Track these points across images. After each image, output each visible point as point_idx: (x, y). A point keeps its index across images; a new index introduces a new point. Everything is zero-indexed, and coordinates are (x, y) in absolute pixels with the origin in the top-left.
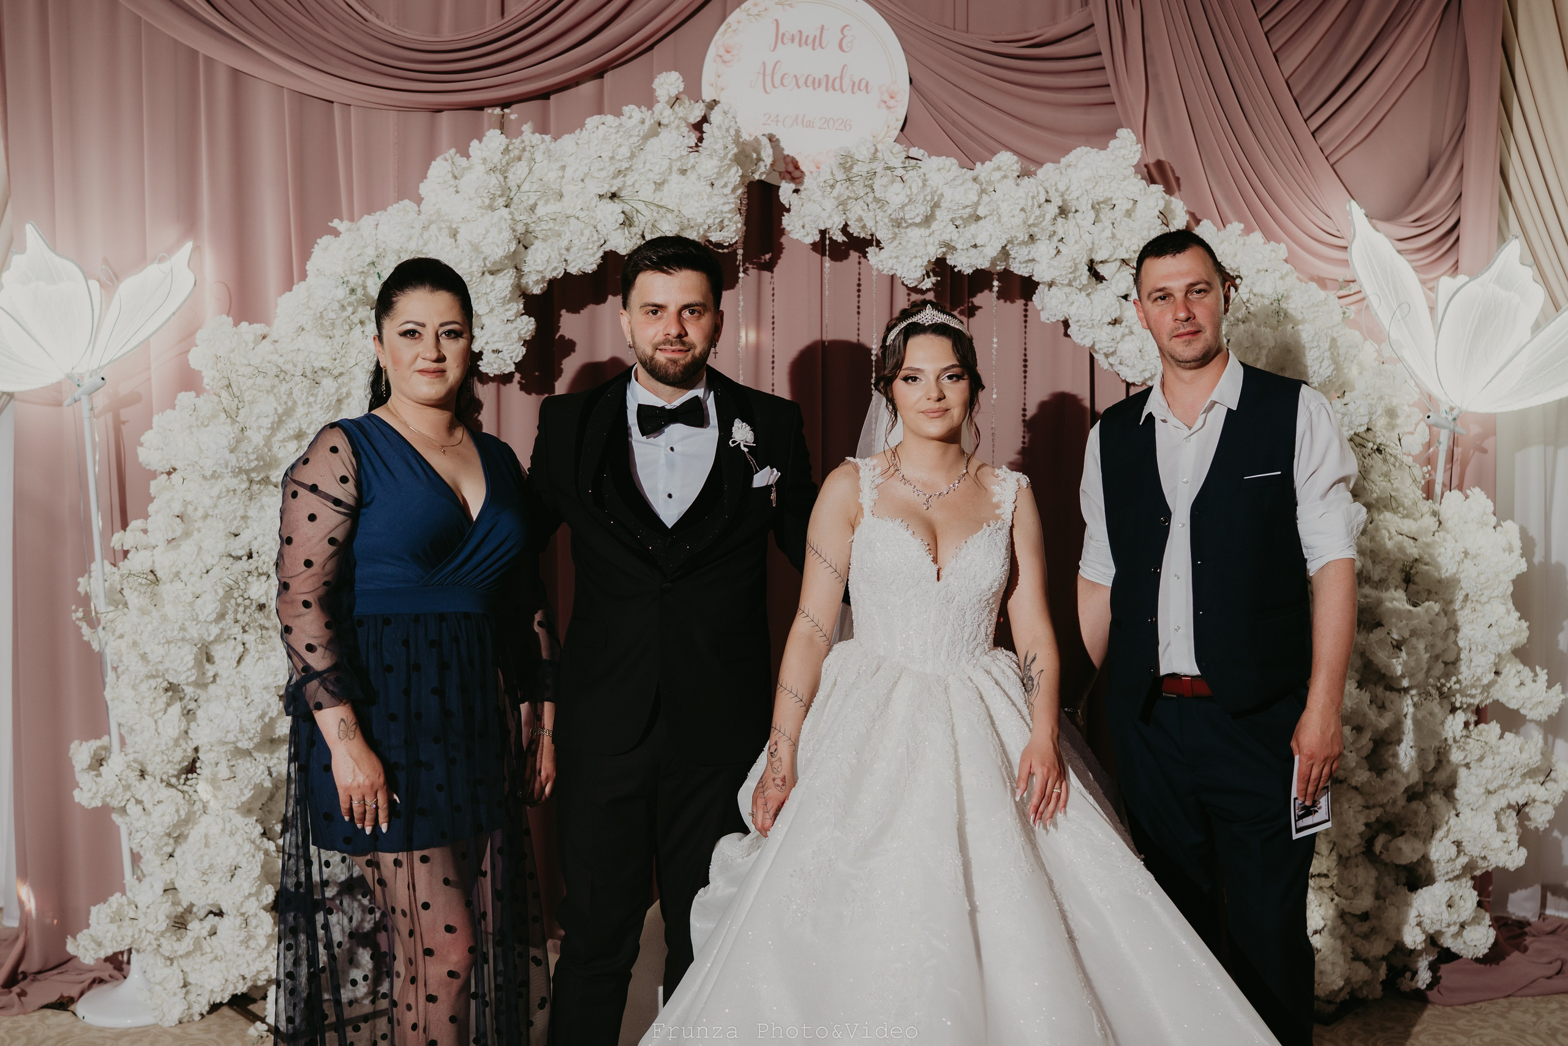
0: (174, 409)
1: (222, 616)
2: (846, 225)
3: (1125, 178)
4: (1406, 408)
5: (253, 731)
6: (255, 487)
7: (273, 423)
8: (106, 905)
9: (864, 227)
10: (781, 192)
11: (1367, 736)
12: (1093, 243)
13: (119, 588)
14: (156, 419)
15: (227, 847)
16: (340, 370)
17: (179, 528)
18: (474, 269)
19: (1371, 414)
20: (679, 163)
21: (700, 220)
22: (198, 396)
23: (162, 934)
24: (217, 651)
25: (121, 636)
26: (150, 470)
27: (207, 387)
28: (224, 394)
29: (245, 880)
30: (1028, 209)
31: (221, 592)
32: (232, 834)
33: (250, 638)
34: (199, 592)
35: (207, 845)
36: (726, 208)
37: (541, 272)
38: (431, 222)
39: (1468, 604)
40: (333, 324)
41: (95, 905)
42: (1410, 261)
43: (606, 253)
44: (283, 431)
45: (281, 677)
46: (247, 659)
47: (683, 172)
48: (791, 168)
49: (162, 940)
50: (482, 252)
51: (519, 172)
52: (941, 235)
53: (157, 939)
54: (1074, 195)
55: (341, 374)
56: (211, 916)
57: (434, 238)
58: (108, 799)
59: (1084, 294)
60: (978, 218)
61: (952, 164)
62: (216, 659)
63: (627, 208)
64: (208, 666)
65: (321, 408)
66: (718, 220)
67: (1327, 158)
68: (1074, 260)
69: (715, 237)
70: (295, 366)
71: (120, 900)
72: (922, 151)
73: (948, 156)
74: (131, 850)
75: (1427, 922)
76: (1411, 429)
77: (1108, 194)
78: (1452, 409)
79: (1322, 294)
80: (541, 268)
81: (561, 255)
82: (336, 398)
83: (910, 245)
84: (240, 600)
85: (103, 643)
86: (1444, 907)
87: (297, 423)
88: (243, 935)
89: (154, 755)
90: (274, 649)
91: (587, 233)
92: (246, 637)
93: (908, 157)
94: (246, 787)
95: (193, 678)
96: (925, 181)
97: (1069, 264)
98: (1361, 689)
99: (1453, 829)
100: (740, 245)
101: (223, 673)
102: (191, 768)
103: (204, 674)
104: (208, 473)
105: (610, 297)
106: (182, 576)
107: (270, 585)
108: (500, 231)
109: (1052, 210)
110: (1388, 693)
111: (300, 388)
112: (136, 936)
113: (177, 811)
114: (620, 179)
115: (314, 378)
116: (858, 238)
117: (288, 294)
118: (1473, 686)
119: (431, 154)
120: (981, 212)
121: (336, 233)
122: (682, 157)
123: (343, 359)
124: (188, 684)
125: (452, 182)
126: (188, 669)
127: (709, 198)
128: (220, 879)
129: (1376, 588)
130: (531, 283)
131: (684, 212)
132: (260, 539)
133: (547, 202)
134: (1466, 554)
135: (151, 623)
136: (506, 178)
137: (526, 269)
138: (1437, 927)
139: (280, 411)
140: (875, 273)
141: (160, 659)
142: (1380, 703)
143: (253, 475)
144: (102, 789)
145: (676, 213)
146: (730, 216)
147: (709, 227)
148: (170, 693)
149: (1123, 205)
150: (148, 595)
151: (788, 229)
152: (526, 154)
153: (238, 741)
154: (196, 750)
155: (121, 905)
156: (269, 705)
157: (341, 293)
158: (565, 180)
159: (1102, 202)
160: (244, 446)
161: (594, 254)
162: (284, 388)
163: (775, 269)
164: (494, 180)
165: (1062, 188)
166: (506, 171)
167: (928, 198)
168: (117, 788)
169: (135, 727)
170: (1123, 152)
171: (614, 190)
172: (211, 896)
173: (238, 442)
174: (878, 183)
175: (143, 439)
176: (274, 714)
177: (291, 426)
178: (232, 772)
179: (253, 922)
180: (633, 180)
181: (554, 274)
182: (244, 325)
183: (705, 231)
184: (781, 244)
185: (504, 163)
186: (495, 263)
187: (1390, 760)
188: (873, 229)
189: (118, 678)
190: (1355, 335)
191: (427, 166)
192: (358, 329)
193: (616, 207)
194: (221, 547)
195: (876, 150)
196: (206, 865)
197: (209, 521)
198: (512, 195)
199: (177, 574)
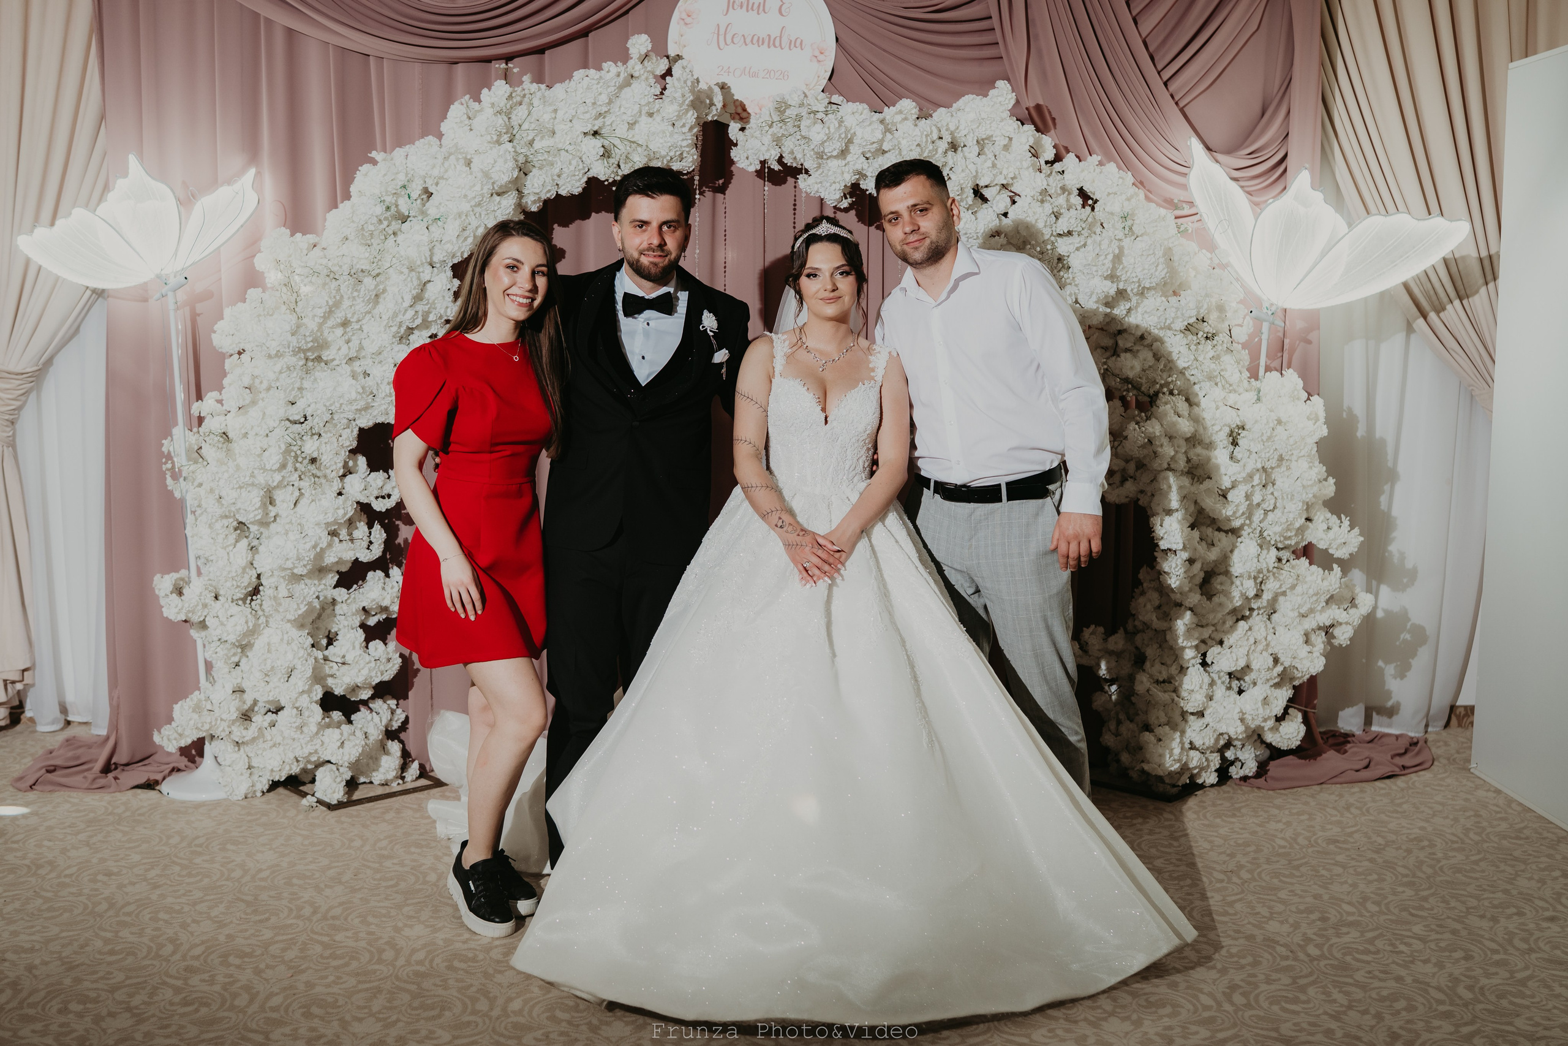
0: (244, 301)
1: (283, 466)
2: (781, 157)
3: (1002, 120)
4: (1234, 304)
5: (307, 559)
6: (310, 364)
7: (325, 313)
8: (188, 700)
9: (795, 158)
10: (730, 128)
11: (1197, 566)
12: (977, 172)
13: (196, 448)
14: (227, 312)
15: (286, 652)
16: (377, 271)
17: (248, 397)
18: (485, 191)
19: (1198, 308)
20: (647, 108)
21: (663, 153)
22: (264, 292)
23: (234, 722)
24: (279, 495)
25: (200, 485)
26: (222, 353)
27: (269, 285)
28: (284, 289)
29: (300, 679)
30: (923, 145)
31: (283, 447)
32: (288, 643)
33: (304, 484)
34: (265, 447)
35: (269, 651)
36: (685, 143)
37: (538, 194)
38: (450, 154)
39: (1284, 462)
40: (371, 234)
41: (177, 703)
42: (1242, 187)
43: (589, 179)
44: (332, 319)
45: (330, 515)
46: (303, 502)
47: (651, 115)
48: (740, 110)
49: (233, 728)
50: (491, 178)
51: (520, 114)
52: (854, 165)
53: (229, 727)
54: (963, 133)
55: (378, 275)
56: (270, 713)
57: (453, 167)
58: (190, 615)
59: (970, 212)
60: (884, 152)
61: (864, 109)
62: (277, 502)
63: (606, 143)
64: (270, 507)
65: (363, 301)
66: (678, 153)
67: (1177, 103)
68: (962, 184)
69: (676, 166)
70: (341, 267)
71: (199, 697)
72: (841, 98)
73: (861, 102)
74: (206, 662)
75: (1248, 717)
76: (1240, 322)
77: (989, 133)
78: (1272, 305)
79: (1163, 211)
80: (537, 191)
81: (553, 180)
82: (374, 293)
83: (830, 173)
84: (299, 452)
85: (184, 491)
86: (1260, 704)
87: (343, 313)
88: (299, 721)
89: (226, 581)
90: (324, 493)
91: (574, 162)
92: (302, 483)
93: (830, 103)
94: (303, 601)
95: (259, 517)
96: (841, 122)
97: (956, 188)
98: (1192, 529)
99: (1272, 644)
100: (697, 172)
101: (283, 513)
102: (256, 591)
103: (267, 514)
104: (273, 353)
105: (593, 214)
106: (249, 436)
107: (321, 443)
108: (506, 162)
109: (943, 145)
110: (1216, 533)
111: (346, 284)
112: (213, 724)
113: (247, 622)
114: (601, 120)
115: (357, 277)
116: (791, 167)
117: (334, 211)
118: (1288, 529)
119: (448, 101)
120: (885, 147)
121: (374, 162)
122: (649, 103)
123: (380, 263)
124: (252, 523)
125: (467, 122)
126: (256, 509)
127: (671, 135)
128: (280, 679)
129: (1207, 449)
130: (530, 203)
131: (651, 147)
132: (313, 406)
133: (542, 138)
134: (1279, 422)
135: (227, 471)
136: (509, 118)
137: (526, 192)
138: (1257, 723)
139: (331, 303)
140: (804, 195)
141: (234, 501)
142: (1210, 541)
143: (309, 354)
144: (186, 605)
145: (644, 147)
146: (687, 149)
147: (671, 159)
148: (239, 532)
149: (1002, 142)
150: (224, 450)
151: (735, 159)
152: (526, 100)
153: (295, 567)
154: (259, 576)
155: (200, 701)
156: (320, 538)
157: (379, 210)
158: (557, 121)
159: (986, 139)
160: (302, 330)
161: (580, 179)
162: (334, 284)
163: (727, 192)
164: (500, 121)
165: (952, 127)
166: (510, 113)
167: (843, 136)
168: (197, 605)
169: (211, 558)
170: (1000, 99)
171: (595, 128)
172: (271, 694)
173: (298, 327)
174: (804, 124)
175: (215, 328)
176: (324, 545)
177: (339, 316)
178: (289, 592)
179: (306, 713)
180: (611, 121)
181: (548, 195)
182: (298, 235)
183: (668, 162)
184: (732, 171)
185: (508, 107)
186: (501, 187)
187: (1218, 587)
188: (802, 160)
189: (196, 520)
190: (1193, 246)
191: (446, 110)
192: (392, 238)
193: (597, 143)
194: (282, 413)
195: (806, 96)
196: (269, 667)
197: (271, 392)
198: (514, 132)
199: (245, 435)
